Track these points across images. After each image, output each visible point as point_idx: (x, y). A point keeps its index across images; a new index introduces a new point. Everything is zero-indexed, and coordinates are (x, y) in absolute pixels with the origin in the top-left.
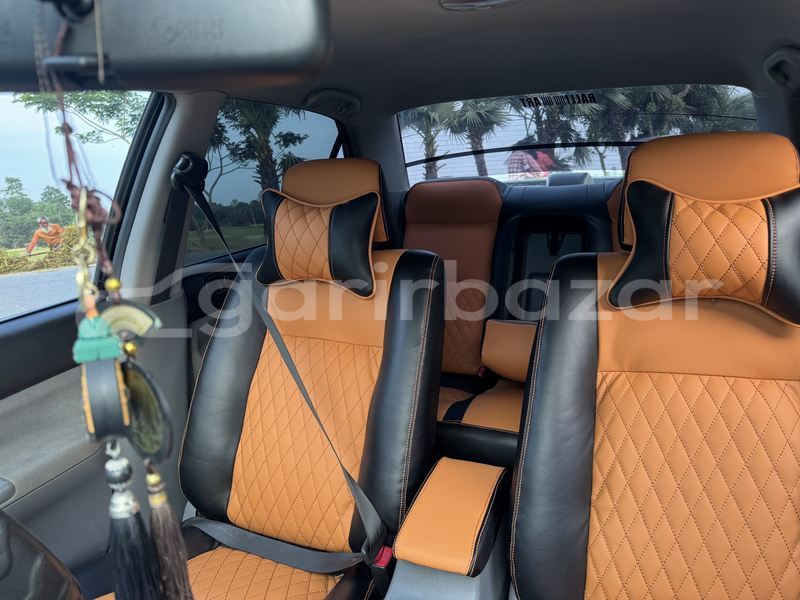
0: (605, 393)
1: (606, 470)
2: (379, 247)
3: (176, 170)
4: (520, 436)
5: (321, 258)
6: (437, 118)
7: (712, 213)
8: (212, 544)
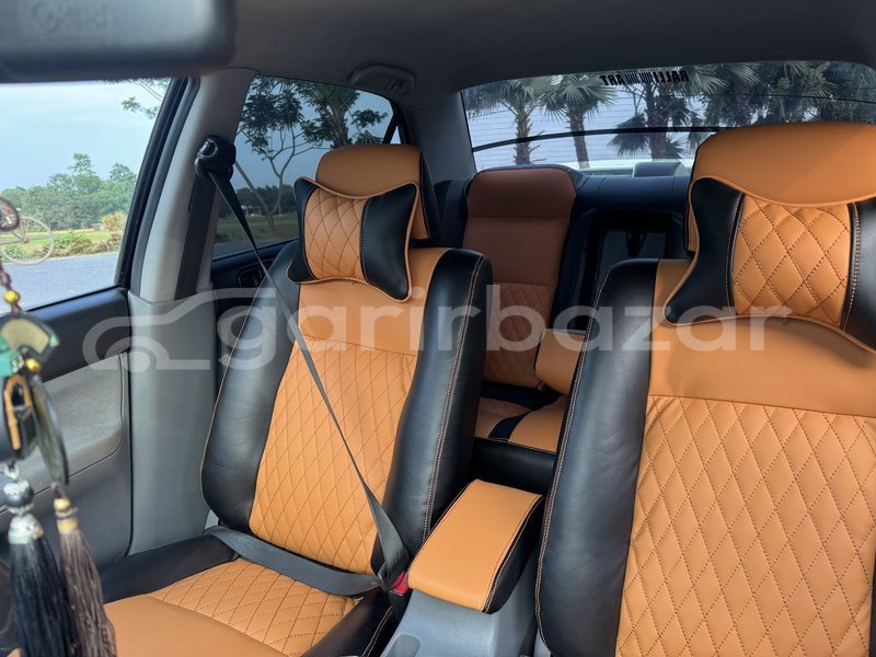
0: (655, 420)
1: (649, 508)
2: (417, 244)
3: (200, 156)
4: (555, 457)
5: (352, 255)
6: (532, 94)
7: (788, 218)
8: (231, 555)
